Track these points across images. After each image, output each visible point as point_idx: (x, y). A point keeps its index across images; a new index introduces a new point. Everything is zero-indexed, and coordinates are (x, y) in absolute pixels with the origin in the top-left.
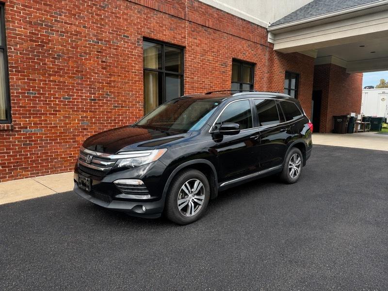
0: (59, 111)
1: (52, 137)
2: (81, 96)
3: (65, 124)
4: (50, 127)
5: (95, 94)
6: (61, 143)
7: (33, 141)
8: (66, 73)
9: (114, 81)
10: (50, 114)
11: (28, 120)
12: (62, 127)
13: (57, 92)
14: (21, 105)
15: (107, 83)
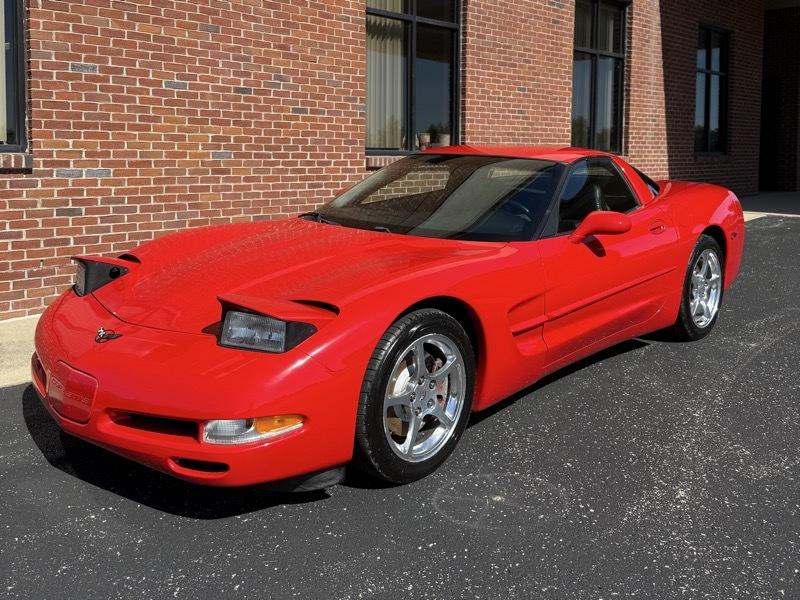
0: (156, 119)
1: (135, 191)
2: (213, 80)
3: (169, 155)
4: (131, 164)
5: (248, 75)
6: (159, 208)
7: (82, 202)
8: (178, 15)
9: (296, 42)
10: (131, 127)
11: (71, 141)
12: (164, 163)
13: (150, 65)
14: (54, 98)
15: (280, 47)
